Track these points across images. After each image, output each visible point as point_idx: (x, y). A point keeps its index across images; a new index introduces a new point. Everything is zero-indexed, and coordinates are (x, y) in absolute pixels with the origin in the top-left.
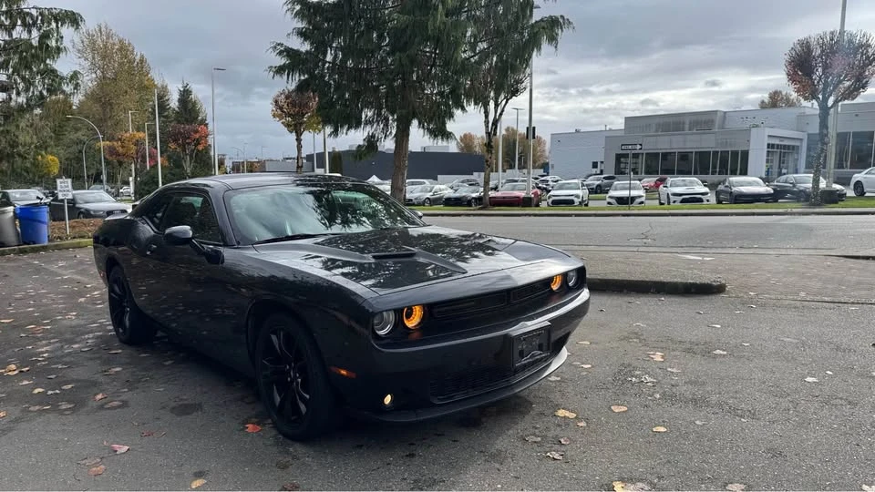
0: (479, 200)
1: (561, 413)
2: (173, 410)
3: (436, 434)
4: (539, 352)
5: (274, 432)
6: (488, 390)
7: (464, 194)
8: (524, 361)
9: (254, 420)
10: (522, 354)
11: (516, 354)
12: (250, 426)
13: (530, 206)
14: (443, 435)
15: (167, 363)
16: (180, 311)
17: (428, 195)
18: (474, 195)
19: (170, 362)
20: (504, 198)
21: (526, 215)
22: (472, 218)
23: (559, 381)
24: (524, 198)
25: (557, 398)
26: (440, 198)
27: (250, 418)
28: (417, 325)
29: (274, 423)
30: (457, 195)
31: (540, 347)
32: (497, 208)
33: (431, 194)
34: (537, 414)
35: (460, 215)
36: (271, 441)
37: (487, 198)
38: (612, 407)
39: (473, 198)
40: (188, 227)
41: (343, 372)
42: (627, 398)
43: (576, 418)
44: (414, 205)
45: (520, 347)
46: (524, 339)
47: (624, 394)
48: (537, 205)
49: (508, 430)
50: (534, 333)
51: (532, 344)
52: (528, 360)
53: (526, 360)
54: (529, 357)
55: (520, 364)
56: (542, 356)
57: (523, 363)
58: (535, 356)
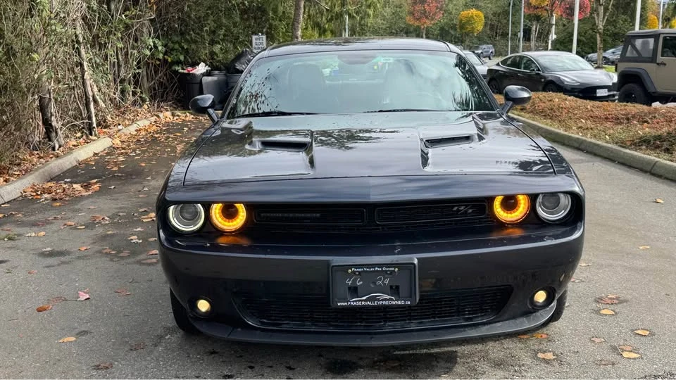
4: (388, 297)
8: (354, 302)
10: (354, 291)
11: (342, 290)
31: (395, 290)
45: (350, 283)
46: (358, 274)
50: (376, 269)
51: (374, 283)
52: (363, 303)
53: (359, 301)
54: (364, 298)
55: (346, 304)
56: (394, 303)
57: (352, 303)
58: (379, 300)
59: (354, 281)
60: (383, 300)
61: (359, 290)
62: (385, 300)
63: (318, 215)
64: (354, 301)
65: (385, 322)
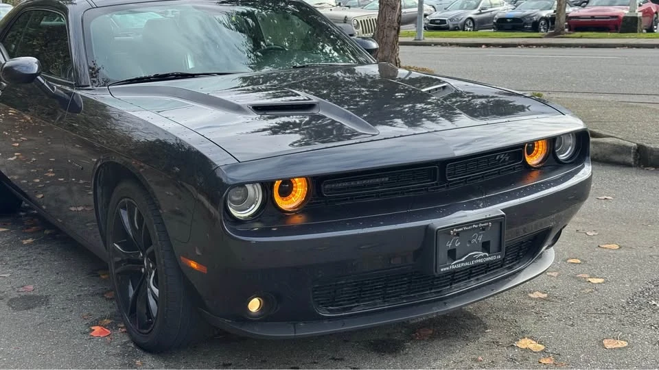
0: (550, 21)
1: (524, 343)
2: (11, 302)
3: (333, 359)
4: (482, 254)
5: (126, 339)
6: (405, 302)
7: (528, 12)
8: (454, 266)
9: (107, 321)
10: (452, 254)
11: (442, 255)
12: (97, 329)
13: (634, 31)
14: (341, 359)
15: (25, 242)
16: (50, 178)
17: (472, 14)
18: (545, 14)
19: (30, 240)
20: (593, 17)
21: (623, 46)
22: (535, 50)
23: (544, 299)
24: (626, 18)
25: (528, 322)
26: (489, 19)
27: (102, 319)
28: (299, 206)
29: (126, 327)
30: (517, 13)
31: (485, 247)
32: (578, 34)
33: (476, 11)
34: (487, 343)
35: (515, 45)
36: (118, 349)
37: (563, 18)
38: (605, 342)
39: (543, 18)
40: (35, 60)
41: (194, 265)
42: (635, 330)
43: (543, 351)
44: (447, 29)
45: (449, 245)
46: (458, 234)
47: (633, 324)
48: (650, 30)
49: (435, 360)
50: (474, 226)
51: (470, 242)
52: (462, 264)
53: (458, 263)
54: (463, 259)
55: (448, 268)
56: (487, 259)
57: (453, 267)
58: (475, 259)
59: (454, 242)
60: (478, 259)
61: (457, 252)
62: (481, 257)
63: (387, 179)
64: (454, 264)
65: (451, 284)
